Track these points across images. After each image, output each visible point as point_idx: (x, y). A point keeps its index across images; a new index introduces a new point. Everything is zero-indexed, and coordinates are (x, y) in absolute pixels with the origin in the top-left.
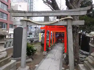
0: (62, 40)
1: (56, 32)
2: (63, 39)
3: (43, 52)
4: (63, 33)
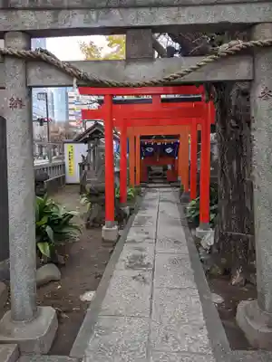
0: (165, 169)
1: (142, 137)
2: (169, 167)
3: (104, 228)
4: (172, 141)
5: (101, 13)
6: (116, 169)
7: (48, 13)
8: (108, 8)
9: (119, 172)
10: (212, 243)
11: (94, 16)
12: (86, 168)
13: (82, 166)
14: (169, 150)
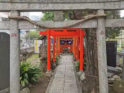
3: (47, 72)
4: (71, 39)
5: (45, 5)
6: (52, 50)
7: (26, 4)
8: (48, 3)
9: (52, 51)
10: (84, 78)
11: (43, 6)
12: (41, 49)
13: (40, 48)
14: (70, 42)
